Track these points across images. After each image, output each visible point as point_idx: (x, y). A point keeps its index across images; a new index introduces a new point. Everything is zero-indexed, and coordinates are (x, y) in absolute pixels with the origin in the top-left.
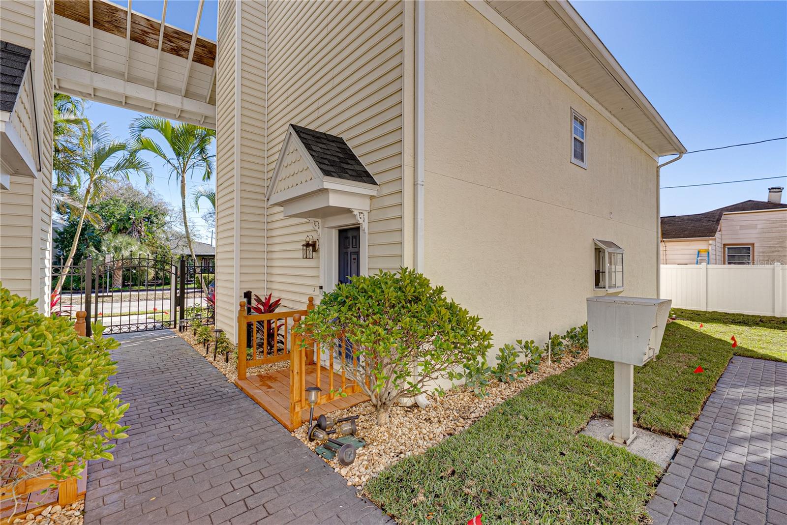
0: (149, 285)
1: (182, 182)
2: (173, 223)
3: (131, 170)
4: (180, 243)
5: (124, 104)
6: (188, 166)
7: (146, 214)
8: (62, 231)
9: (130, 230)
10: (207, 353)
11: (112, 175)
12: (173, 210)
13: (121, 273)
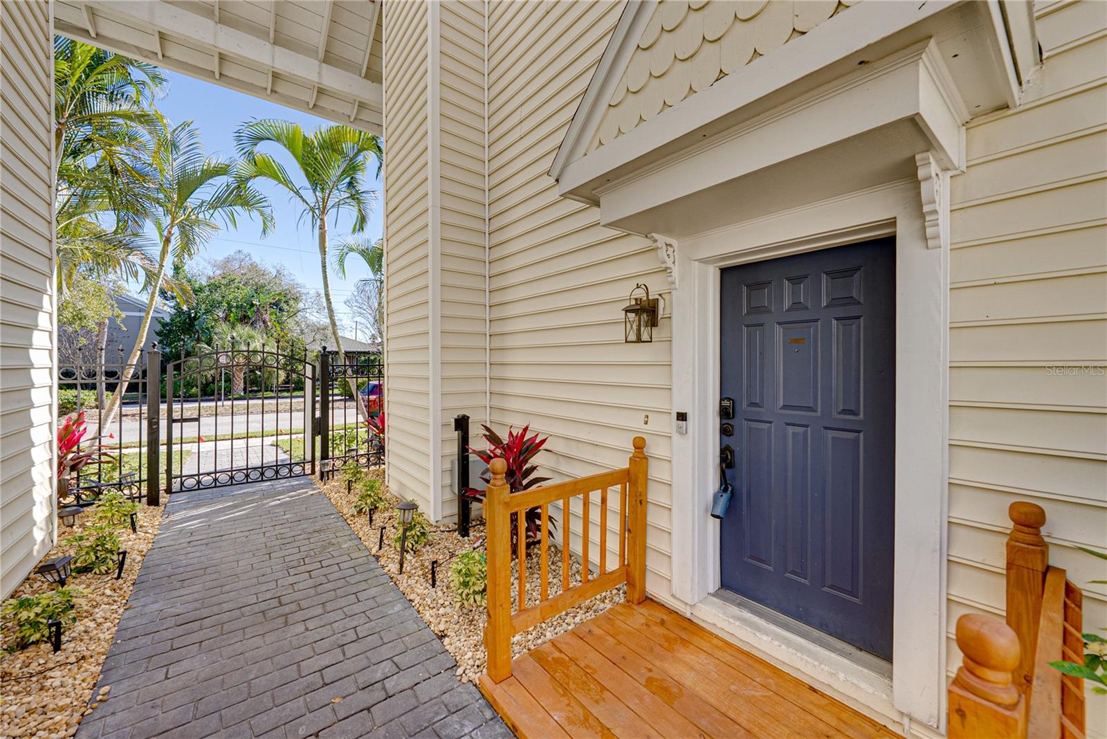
0: (280, 391)
1: (321, 229)
2: (308, 311)
3: (238, 208)
4: (317, 337)
5: (217, 76)
6: (330, 203)
7: (274, 299)
8: (168, 321)
9: (254, 319)
10: (380, 548)
11: (208, 216)
12: (308, 293)
13: (242, 376)
